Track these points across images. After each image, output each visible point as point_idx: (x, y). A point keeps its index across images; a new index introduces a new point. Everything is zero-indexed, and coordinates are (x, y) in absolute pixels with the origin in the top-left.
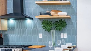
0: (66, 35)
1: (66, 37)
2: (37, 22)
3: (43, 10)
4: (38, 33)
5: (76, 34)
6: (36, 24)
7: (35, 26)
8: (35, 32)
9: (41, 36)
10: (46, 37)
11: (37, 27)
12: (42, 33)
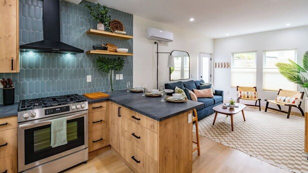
0: (122, 76)
1: (122, 79)
2: (82, 59)
3: (92, 41)
4: (85, 75)
5: (132, 75)
6: (81, 62)
7: (80, 65)
8: (80, 72)
9: (89, 79)
10: (97, 80)
11: (82, 67)
12: (92, 75)
